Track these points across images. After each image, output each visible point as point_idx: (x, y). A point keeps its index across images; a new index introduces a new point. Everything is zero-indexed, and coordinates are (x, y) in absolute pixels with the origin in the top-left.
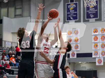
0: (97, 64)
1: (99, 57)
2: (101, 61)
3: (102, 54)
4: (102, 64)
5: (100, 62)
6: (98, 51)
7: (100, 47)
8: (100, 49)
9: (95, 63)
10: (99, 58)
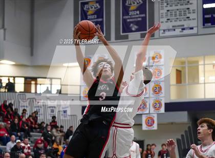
0: (145, 127)
1: (149, 113)
2: (154, 122)
3: (155, 107)
4: (155, 127)
5: (150, 122)
6: (147, 100)
7: (152, 92)
8: (152, 96)
9: (141, 125)
10: (148, 116)
